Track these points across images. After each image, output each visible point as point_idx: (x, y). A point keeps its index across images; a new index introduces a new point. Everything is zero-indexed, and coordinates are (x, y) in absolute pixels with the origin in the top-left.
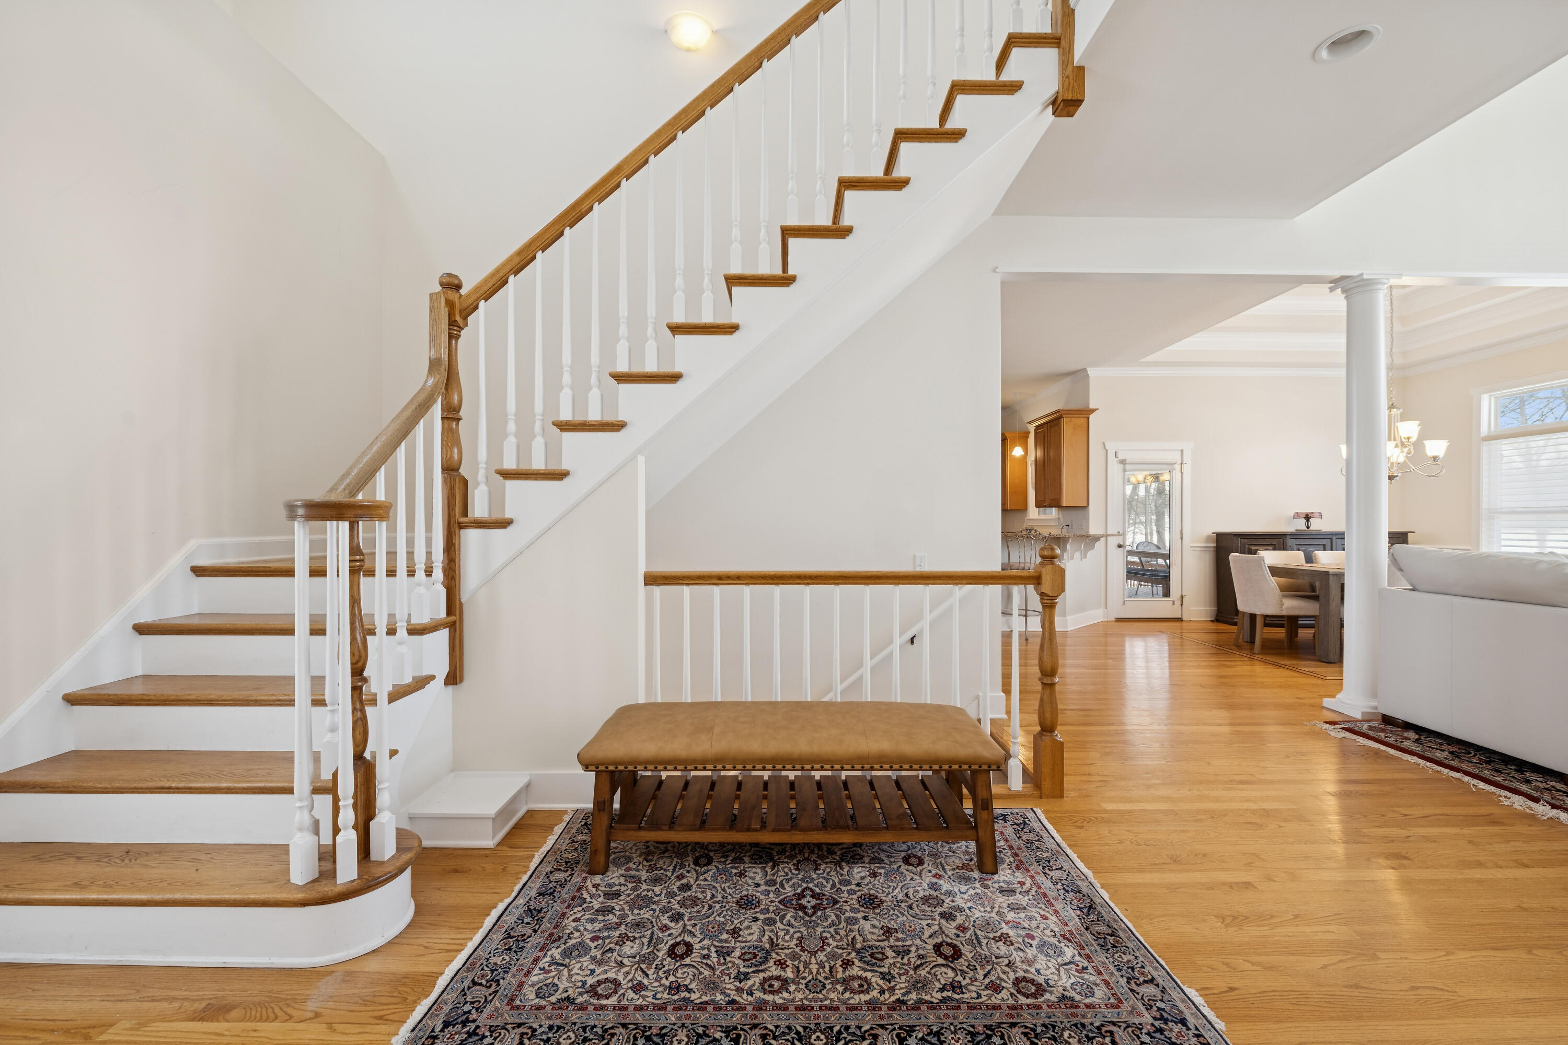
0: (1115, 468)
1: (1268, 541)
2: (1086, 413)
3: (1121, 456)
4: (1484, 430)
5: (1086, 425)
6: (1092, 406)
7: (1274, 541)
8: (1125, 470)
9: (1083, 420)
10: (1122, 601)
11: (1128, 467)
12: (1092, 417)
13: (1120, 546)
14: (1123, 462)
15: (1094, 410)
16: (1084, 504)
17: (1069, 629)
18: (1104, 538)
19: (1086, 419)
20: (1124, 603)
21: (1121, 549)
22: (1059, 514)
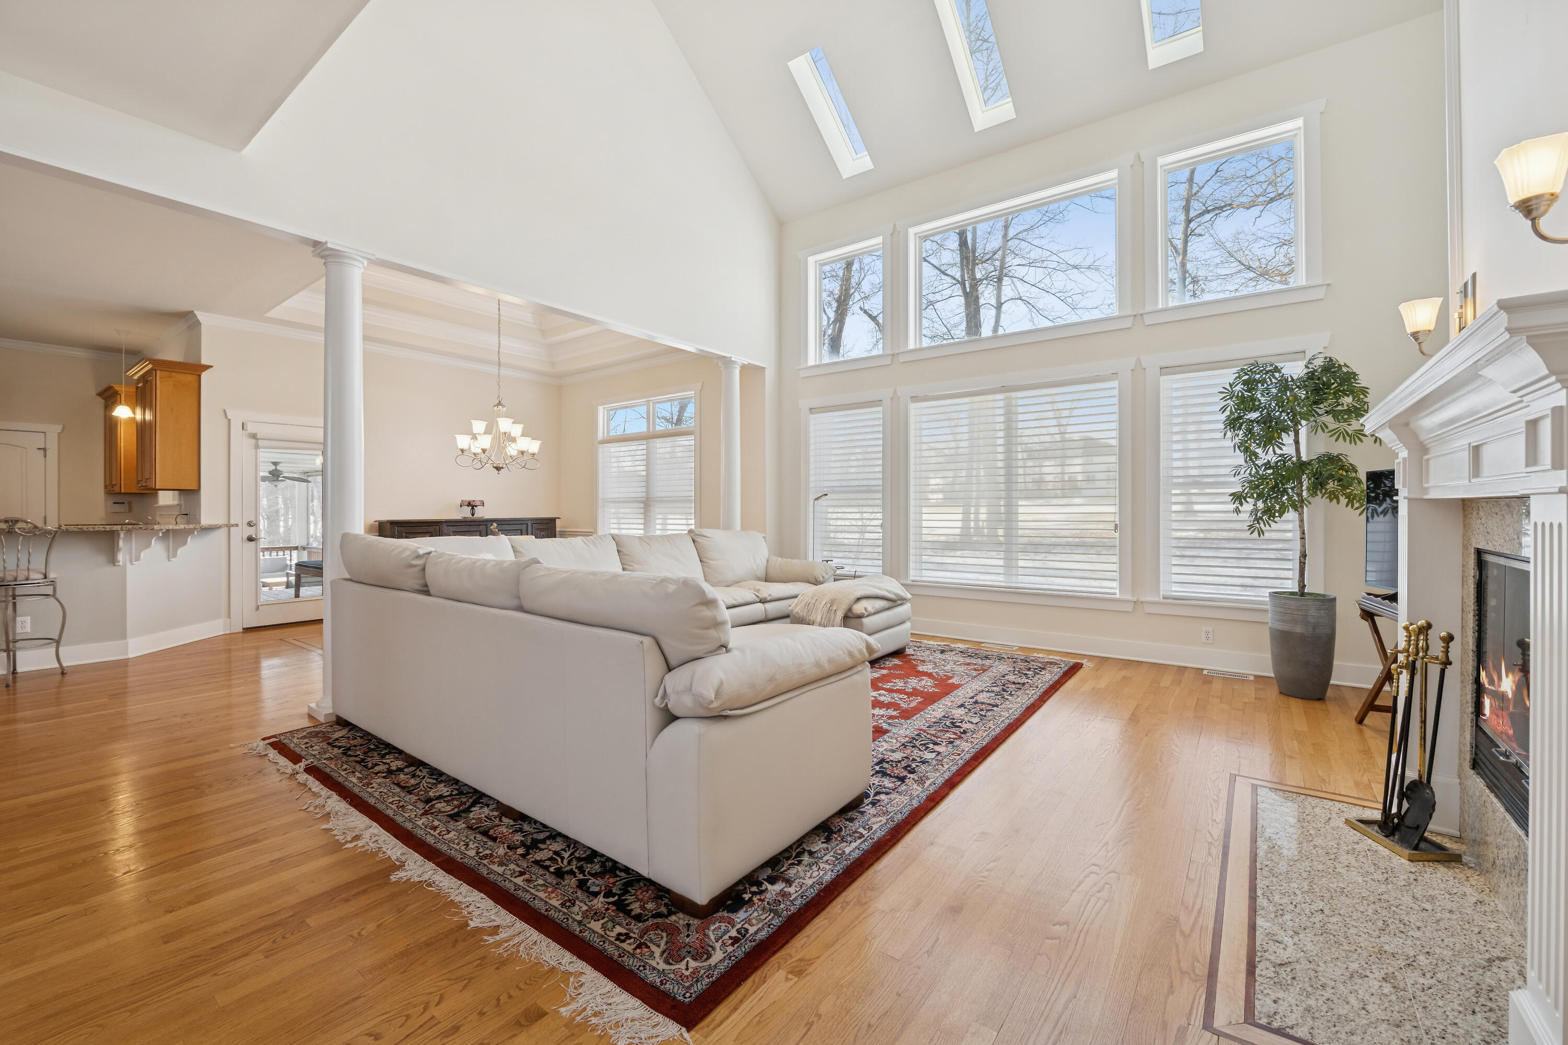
0: (241, 443)
1: (425, 529)
2: (197, 369)
3: (251, 428)
4: (600, 436)
5: (196, 385)
6: (204, 362)
7: (431, 529)
8: (257, 447)
9: (191, 378)
10: (254, 606)
11: (261, 443)
12: (204, 376)
13: (250, 539)
14: (254, 436)
15: (207, 367)
16: (194, 487)
17: (131, 655)
18: (223, 531)
19: (196, 377)
20: (258, 608)
21: (253, 543)
22: (180, 500)
